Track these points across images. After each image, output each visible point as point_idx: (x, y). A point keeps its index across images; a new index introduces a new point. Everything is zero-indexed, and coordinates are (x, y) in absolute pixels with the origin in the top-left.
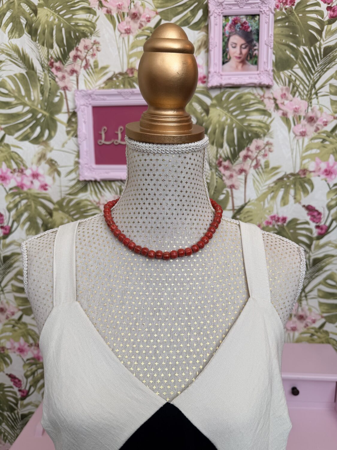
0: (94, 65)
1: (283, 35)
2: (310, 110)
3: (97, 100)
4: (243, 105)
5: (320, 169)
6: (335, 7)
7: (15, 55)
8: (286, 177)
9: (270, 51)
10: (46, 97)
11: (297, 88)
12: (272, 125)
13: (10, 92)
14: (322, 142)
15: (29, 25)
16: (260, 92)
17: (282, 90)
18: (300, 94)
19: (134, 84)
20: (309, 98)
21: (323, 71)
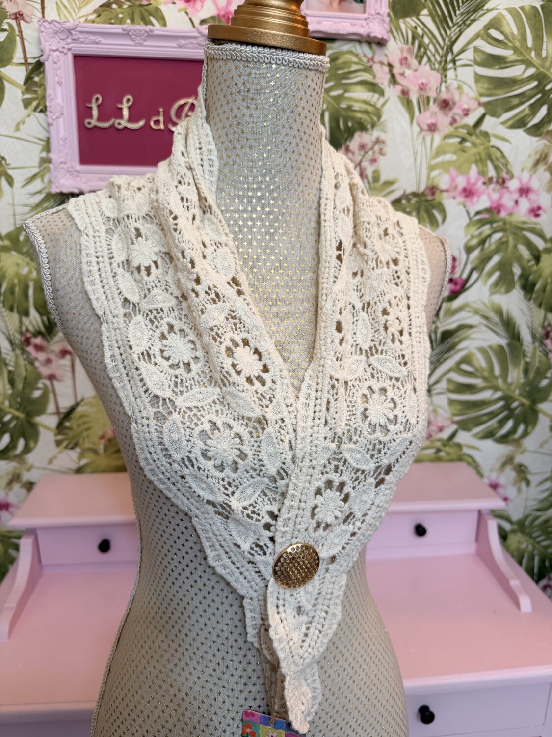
2: (443, 89)
3: (82, 42)
4: (340, 72)
5: (456, 187)
8: (405, 199)
11: (426, 50)
12: (385, 109)
14: (461, 143)
16: (366, 50)
17: (402, 50)
18: (429, 60)
19: (152, 19)
20: (443, 68)
21: (465, 24)
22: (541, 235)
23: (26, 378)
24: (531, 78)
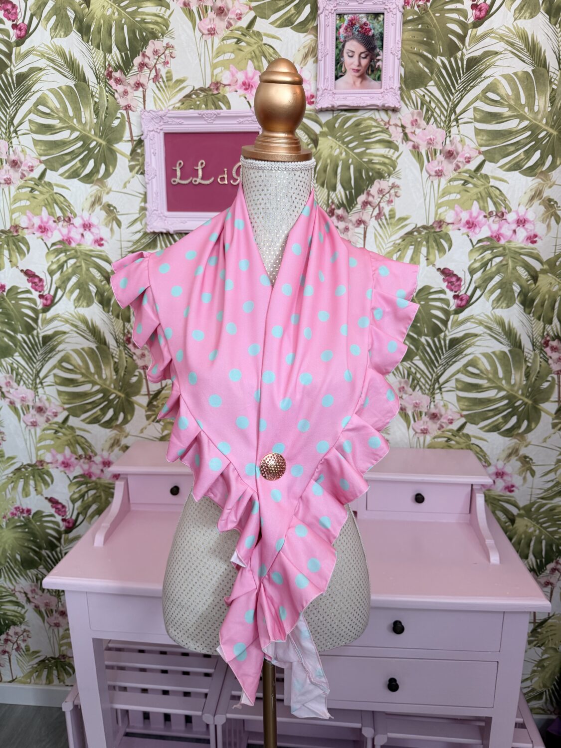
0: (167, 77)
1: (414, 41)
3: (170, 124)
4: (361, 134)
5: (460, 220)
6: (482, 5)
7: (60, 60)
8: (416, 231)
9: (397, 62)
10: (102, 119)
11: (433, 112)
12: (398, 161)
13: (52, 111)
14: (463, 185)
15: (79, 19)
16: (383, 116)
17: (413, 114)
18: (436, 120)
19: (220, 103)
20: (447, 126)
21: (465, 90)
22: (538, 259)
23: (126, 367)
24: (525, 129)
